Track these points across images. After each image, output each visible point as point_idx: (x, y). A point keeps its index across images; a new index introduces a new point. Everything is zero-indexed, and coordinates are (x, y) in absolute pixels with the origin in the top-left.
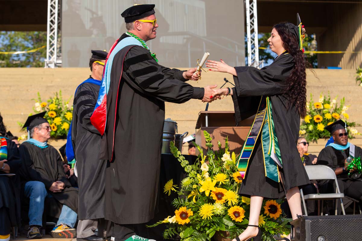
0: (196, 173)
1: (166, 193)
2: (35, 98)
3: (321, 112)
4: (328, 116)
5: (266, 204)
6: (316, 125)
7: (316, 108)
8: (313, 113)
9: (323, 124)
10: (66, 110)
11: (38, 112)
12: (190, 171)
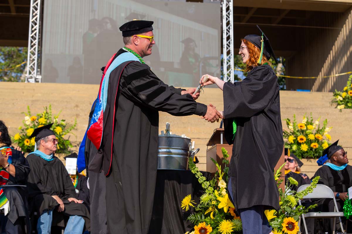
0: (213, 189)
1: (183, 208)
2: (25, 112)
3: (304, 133)
4: (312, 137)
5: (284, 222)
6: (299, 145)
7: (299, 128)
8: (297, 133)
9: (307, 144)
10: (56, 125)
11: (27, 125)
12: (207, 187)
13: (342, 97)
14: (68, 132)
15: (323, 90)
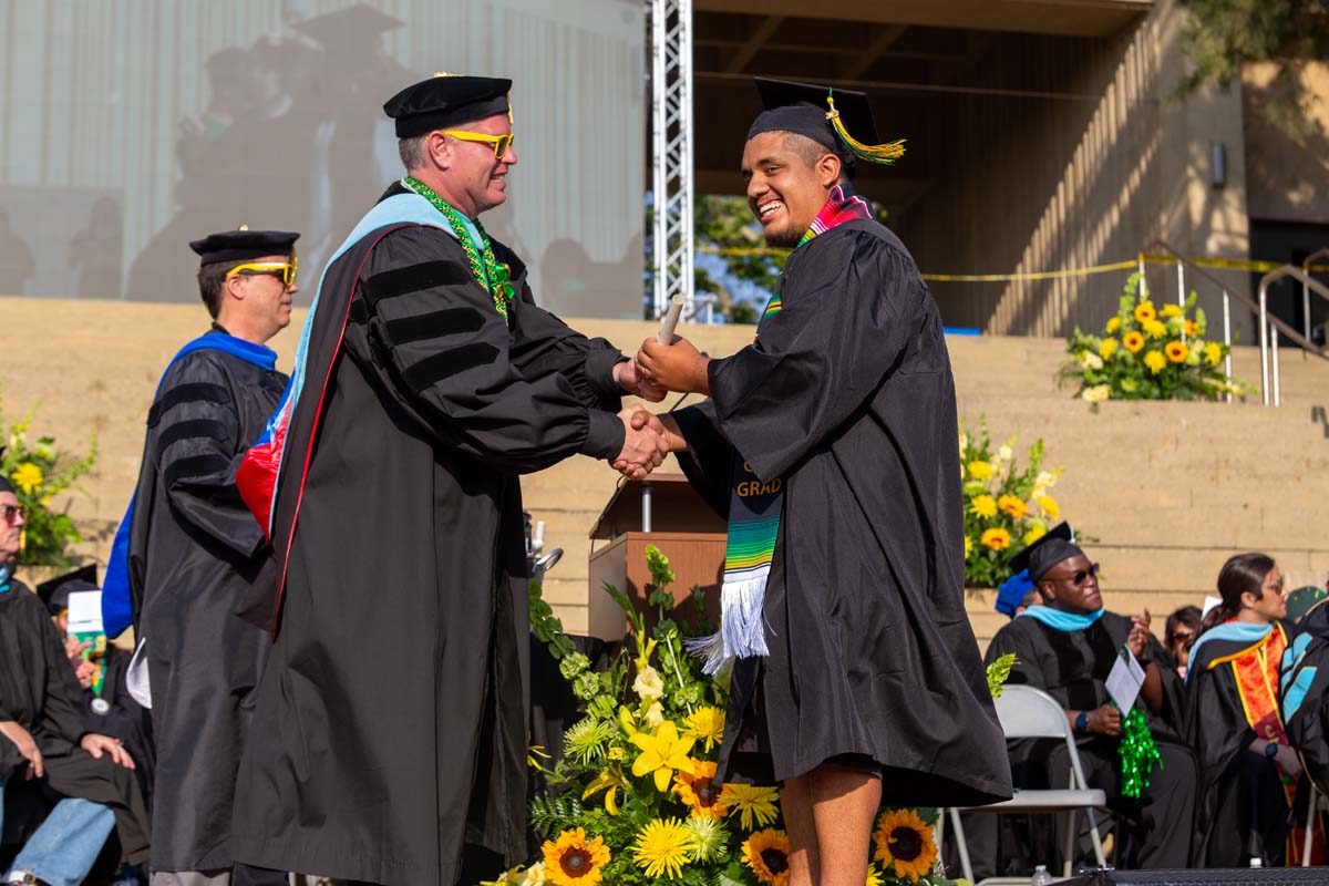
0: (614, 702)
4: (985, 507)
5: (882, 826)
10: (19, 456)
12: (594, 693)
13: (1102, 357)
14: (66, 486)
15: (1030, 332)
